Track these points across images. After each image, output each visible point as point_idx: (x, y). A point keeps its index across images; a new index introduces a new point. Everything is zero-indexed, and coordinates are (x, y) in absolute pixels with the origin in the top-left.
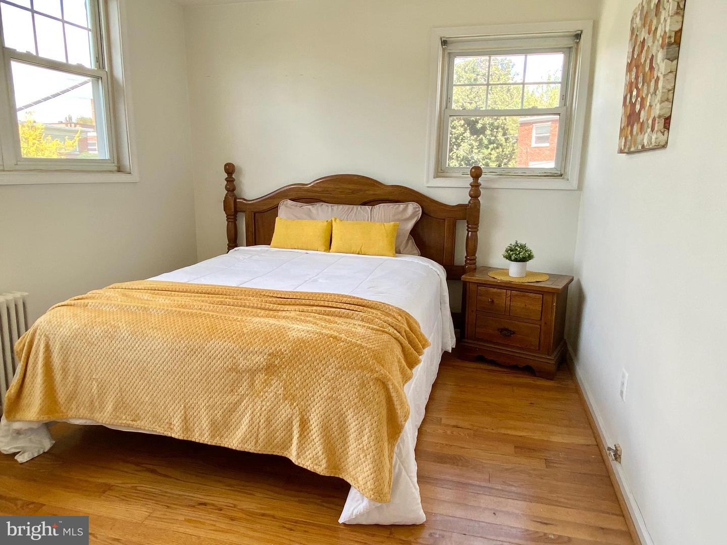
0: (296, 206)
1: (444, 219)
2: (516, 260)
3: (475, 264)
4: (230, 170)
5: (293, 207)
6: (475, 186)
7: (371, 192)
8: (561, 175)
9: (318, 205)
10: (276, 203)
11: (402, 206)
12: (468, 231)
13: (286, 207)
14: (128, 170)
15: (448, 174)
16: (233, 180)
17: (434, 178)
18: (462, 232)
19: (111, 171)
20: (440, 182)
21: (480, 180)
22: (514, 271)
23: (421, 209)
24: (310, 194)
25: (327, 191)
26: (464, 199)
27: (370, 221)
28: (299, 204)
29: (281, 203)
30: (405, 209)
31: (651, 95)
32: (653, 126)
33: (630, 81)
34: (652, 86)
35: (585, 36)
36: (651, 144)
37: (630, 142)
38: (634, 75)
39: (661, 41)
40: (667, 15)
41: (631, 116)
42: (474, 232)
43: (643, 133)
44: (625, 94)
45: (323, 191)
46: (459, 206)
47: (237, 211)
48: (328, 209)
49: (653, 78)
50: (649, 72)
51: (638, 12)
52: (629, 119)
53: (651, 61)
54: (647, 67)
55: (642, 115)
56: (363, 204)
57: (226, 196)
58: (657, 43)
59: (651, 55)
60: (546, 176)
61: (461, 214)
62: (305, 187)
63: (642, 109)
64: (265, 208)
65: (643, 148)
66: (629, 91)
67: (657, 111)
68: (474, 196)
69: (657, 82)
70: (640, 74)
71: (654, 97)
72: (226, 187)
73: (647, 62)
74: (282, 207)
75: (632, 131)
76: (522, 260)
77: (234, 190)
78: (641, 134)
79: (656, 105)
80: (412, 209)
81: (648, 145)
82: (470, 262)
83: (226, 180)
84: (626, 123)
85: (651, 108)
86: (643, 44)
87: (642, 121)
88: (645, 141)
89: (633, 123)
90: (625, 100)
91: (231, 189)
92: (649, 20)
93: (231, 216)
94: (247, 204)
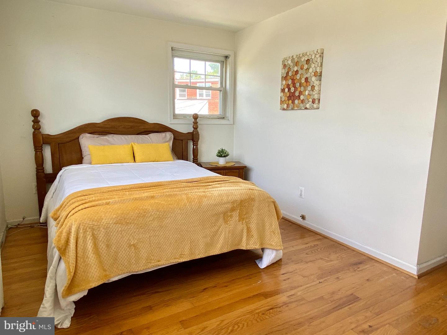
0: (94, 137)
1: (182, 140)
3: (198, 161)
4: (35, 114)
6: (195, 123)
7: (142, 127)
8: (224, 118)
9: (111, 136)
10: (77, 136)
11: (163, 134)
12: (194, 146)
15: (178, 117)
16: (38, 122)
17: (173, 119)
18: (191, 145)
20: (176, 121)
21: (198, 120)
23: (173, 135)
24: (103, 129)
25: (114, 127)
26: (191, 130)
28: (96, 136)
29: (81, 137)
30: (166, 136)
31: (309, 91)
32: (313, 102)
33: (287, 84)
34: (309, 88)
35: (230, 58)
36: (313, 107)
37: (293, 106)
38: (290, 82)
39: (313, 74)
40: (316, 66)
41: (291, 97)
42: (197, 145)
43: (304, 104)
44: (282, 88)
45: (112, 127)
46: (188, 133)
47: (43, 143)
48: (121, 138)
49: (310, 85)
50: (305, 83)
51: (289, 59)
52: (289, 98)
53: (306, 79)
54: (303, 81)
55: (302, 97)
56: (138, 134)
57: (34, 133)
58: (310, 74)
59: (305, 77)
60: (218, 118)
61: (191, 137)
62: (98, 125)
63: (301, 95)
64: (68, 140)
65: (306, 108)
66: (287, 87)
67: (316, 97)
68: (195, 128)
69: (313, 87)
70: (297, 83)
71: (312, 92)
72: (33, 127)
73: (302, 79)
74: (84, 138)
75: (293, 102)
76: (224, 157)
77: (40, 128)
78: (303, 104)
79: (314, 95)
80: (169, 135)
81: (310, 107)
82: (196, 161)
83: (33, 121)
84: (287, 99)
85: (310, 95)
86: (297, 72)
87: (302, 99)
88: (308, 106)
89: (294, 99)
90: (283, 90)
91: (38, 128)
92: (300, 64)
93: (40, 147)
94: (54, 138)
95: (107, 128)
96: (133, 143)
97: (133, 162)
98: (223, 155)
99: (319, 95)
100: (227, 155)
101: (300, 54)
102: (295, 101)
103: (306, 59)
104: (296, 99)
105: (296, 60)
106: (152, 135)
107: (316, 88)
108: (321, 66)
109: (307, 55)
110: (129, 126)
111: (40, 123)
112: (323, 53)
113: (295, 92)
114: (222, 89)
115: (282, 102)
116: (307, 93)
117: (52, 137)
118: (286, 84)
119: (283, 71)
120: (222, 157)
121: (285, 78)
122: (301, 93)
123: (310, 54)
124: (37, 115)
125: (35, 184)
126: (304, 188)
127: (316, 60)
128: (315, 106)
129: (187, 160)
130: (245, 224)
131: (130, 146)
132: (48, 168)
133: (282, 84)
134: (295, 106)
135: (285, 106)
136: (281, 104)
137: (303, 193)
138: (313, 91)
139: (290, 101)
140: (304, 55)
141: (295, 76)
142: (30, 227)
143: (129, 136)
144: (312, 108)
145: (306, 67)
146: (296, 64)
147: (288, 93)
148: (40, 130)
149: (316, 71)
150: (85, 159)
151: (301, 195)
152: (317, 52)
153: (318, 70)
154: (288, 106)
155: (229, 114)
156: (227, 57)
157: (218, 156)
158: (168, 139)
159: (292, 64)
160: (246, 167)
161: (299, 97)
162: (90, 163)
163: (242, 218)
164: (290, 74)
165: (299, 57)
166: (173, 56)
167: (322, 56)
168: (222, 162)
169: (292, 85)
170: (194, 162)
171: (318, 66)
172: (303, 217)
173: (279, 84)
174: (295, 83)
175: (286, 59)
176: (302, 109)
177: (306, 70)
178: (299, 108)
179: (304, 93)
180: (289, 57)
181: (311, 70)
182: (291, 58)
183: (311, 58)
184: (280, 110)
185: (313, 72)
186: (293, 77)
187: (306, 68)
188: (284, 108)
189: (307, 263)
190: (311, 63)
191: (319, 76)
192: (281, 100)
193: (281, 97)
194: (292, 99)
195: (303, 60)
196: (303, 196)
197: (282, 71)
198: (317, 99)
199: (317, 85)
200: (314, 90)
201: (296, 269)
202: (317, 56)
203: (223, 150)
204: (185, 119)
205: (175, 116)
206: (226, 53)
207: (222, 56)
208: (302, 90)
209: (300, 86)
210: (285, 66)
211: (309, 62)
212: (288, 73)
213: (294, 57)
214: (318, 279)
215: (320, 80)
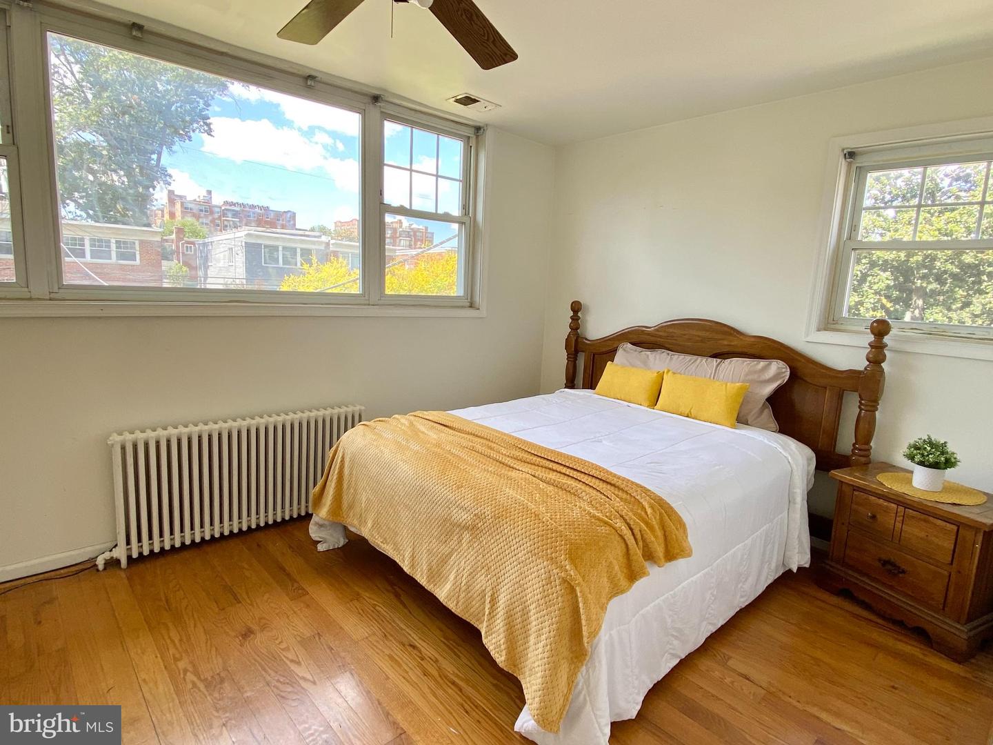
0: (636, 351)
1: (826, 388)
2: (921, 463)
3: (868, 456)
4: (576, 308)
5: (632, 351)
6: (878, 347)
7: (725, 343)
9: (659, 352)
10: (615, 346)
11: (762, 363)
12: (861, 409)
13: (624, 350)
14: (477, 306)
15: (843, 327)
16: (578, 319)
17: (819, 330)
18: (852, 408)
19: (463, 307)
20: (825, 337)
21: (886, 339)
22: (921, 481)
23: (789, 370)
25: (672, 336)
27: (712, 377)
28: (639, 349)
30: (765, 368)
42: (871, 410)
46: (850, 372)
56: (713, 356)
57: (569, 334)
61: (852, 383)
68: (876, 361)
72: (570, 326)
80: (776, 369)
83: (573, 318)
91: (576, 328)
93: (572, 355)
94: (590, 345)
95: (660, 337)
96: (666, 371)
110: (699, 336)
148: (578, 330)
166: (868, 168)
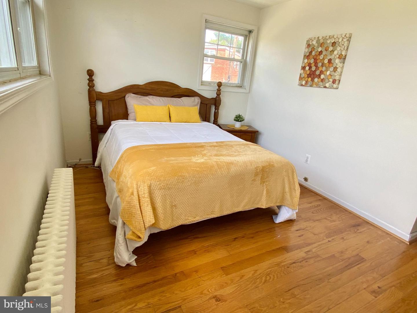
0: (137, 97)
1: (207, 105)
4: (90, 73)
5: (135, 98)
6: (219, 90)
7: (176, 91)
8: (241, 87)
9: (151, 97)
10: (123, 95)
12: (215, 110)
13: (131, 97)
15: (205, 84)
16: (93, 80)
17: (201, 85)
20: (203, 87)
21: (221, 88)
23: (200, 100)
24: (145, 91)
26: (215, 96)
29: (127, 96)
31: (331, 72)
32: (334, 82)
33: (309, 62)
34: (332, 69)
35: (254, 33)
36: (333, 87)
37: (311, 83)
38: (312, 61)
39: (338, 56)
40: (342, 49)
41: (311, 75)
42: (218, 110)
43: (324, 83)
44: (303, 66)
45: (152, 89)
46: (212, 98)
47: (97, 100)
48: (159, 100)
49: (332, 66)
50: (328, 64)
51: (314, 40)
52: (309, 76)
53: (330, 61)
54: (326, 61)
55: (322, 76)
56: (172, 97)
57: (89, 90)
58: (334, 56)
59: (329, 58)
60: (237, 87)
61: (213, 102)
62: (141, 87)
63: (322, 74)
64: (116, 98)
65: (325, 87)
66: (308, 66)
67: (337, 78)
68: (218, 94)
69: (335, 69)
70: (319, 62)
71: (333, 73)
72: (89, 85)
73: (325, 60)
74: (129, 98)
75: (313, 80)
76: (241, 121)
77: (94, 86)
78: (322, 82)
79: (336, 76)
80: (197, 100)
81: (330, 87)
82: (215, 122)
83: (88, 80)
84: (306, 76)
85: (331, 76)
86: (321, 53)
87: (322, 78)
88: (327, 85)
89: (313, 77)
90: (303, 68)
91: (92, 86)
92: (326, 46)
93: (94, 102)
94: (104, 96)
95: (147, 90)
96: (169, 105)
97: (169, 121)
98: (240, 120)
99: (340, 76)
100: (243, 120)
101: (326, 36)
102: (315, 79)
103: (333, 41)
104: (317, 77)
105: (321, 41)
106: (184, 99)
107: (339, 70)
108: (347, 50)
109: (334, 38)
110: (165, 89)
111: (94, 82)
112: (350, 38)
113: (315, 71)
114: (243, 61)
115: (301, 78)
116: (328, 73)
117: (104, 95)
118: (307, 62)
119: (307, 50)
120: (239, 121)
121: (307, 57)
122: (322, 72)
123: (337, 37)
124: (92, 75)
125: (90, 132)
126: (310, 156)
127: (343, 44)
128: (335, 86)
129: (209, 121)
130: (265, 186)
131: (167, 108)
132: (100, 121)
133: (303, 62)
134: (314, 84)
135: (304, 83)
136: (299, 80)
137: (309, 160)
138: (335, 72)
139: (310, 79)
140: (330, 37)
141: (319, 56)
142: (85, 167)
143: (166, 98)
144: (331, 87)
145: (331, 48)
146: (321, 45)
147: (309, 71)
148: (94, 88)
149: (341, 54)
150: (130, 116)
151: (307, 161)
152: (345, 36)
153: (343, 53)
154: (307, 82)
155: (246, 84)
156: (250, 32)
157: (235, 120)
158: (196, 103)
159: (317, 45)
160: (258, 131)
161: (319, 76)
162: (135, 120)
163: (263, 182)
164: (313, 53)
165: (325, 39)
166: (206, 28)
167: (349, 41)
168: (238, 125)
169: (314, 64)
170: (214, 124)
171: (344, 50)
172: (306, 179)
173: (300, 62)
174: (317, 63)
175: (311, 40)
176: (321, 87)
177: (331, 51)
178: (317, 86)
179: (325, 73)
180: (315, 38)
181: (336, 52)
182: (317, 39)
183: (337, 41)
184: (298, 85)
185: (338, 54)
186: (316, 57)
187: (331, 50)
188: (302, 84)
189: (314, 221)
190: (337, 45)
191: (343, 58)
192: (300, 77)
193: (301, 74)
194: (312, 77)
195: (328, 42)
196: (308, 162)
197: (305, 50)
198: (338, 80)
199: (340, 67)
200: (337, 72)
201: (307, 226)
202: (345, 40)
203: (239, 115)
204: (210, 86)
205: (203, 83)
206: (250, 28)
207: (247, 30)
208: (323, 70)
209: (322, 66)
210: (309, 46)
211: (335, 45)
212: (311, 53)
213: (320, 38)
214: (327, 238)
215: (344, 63)
